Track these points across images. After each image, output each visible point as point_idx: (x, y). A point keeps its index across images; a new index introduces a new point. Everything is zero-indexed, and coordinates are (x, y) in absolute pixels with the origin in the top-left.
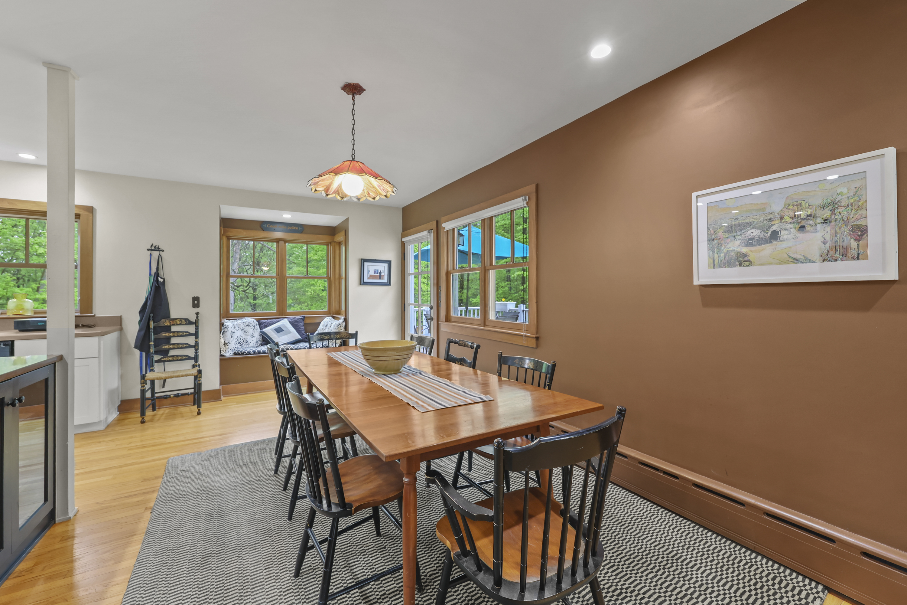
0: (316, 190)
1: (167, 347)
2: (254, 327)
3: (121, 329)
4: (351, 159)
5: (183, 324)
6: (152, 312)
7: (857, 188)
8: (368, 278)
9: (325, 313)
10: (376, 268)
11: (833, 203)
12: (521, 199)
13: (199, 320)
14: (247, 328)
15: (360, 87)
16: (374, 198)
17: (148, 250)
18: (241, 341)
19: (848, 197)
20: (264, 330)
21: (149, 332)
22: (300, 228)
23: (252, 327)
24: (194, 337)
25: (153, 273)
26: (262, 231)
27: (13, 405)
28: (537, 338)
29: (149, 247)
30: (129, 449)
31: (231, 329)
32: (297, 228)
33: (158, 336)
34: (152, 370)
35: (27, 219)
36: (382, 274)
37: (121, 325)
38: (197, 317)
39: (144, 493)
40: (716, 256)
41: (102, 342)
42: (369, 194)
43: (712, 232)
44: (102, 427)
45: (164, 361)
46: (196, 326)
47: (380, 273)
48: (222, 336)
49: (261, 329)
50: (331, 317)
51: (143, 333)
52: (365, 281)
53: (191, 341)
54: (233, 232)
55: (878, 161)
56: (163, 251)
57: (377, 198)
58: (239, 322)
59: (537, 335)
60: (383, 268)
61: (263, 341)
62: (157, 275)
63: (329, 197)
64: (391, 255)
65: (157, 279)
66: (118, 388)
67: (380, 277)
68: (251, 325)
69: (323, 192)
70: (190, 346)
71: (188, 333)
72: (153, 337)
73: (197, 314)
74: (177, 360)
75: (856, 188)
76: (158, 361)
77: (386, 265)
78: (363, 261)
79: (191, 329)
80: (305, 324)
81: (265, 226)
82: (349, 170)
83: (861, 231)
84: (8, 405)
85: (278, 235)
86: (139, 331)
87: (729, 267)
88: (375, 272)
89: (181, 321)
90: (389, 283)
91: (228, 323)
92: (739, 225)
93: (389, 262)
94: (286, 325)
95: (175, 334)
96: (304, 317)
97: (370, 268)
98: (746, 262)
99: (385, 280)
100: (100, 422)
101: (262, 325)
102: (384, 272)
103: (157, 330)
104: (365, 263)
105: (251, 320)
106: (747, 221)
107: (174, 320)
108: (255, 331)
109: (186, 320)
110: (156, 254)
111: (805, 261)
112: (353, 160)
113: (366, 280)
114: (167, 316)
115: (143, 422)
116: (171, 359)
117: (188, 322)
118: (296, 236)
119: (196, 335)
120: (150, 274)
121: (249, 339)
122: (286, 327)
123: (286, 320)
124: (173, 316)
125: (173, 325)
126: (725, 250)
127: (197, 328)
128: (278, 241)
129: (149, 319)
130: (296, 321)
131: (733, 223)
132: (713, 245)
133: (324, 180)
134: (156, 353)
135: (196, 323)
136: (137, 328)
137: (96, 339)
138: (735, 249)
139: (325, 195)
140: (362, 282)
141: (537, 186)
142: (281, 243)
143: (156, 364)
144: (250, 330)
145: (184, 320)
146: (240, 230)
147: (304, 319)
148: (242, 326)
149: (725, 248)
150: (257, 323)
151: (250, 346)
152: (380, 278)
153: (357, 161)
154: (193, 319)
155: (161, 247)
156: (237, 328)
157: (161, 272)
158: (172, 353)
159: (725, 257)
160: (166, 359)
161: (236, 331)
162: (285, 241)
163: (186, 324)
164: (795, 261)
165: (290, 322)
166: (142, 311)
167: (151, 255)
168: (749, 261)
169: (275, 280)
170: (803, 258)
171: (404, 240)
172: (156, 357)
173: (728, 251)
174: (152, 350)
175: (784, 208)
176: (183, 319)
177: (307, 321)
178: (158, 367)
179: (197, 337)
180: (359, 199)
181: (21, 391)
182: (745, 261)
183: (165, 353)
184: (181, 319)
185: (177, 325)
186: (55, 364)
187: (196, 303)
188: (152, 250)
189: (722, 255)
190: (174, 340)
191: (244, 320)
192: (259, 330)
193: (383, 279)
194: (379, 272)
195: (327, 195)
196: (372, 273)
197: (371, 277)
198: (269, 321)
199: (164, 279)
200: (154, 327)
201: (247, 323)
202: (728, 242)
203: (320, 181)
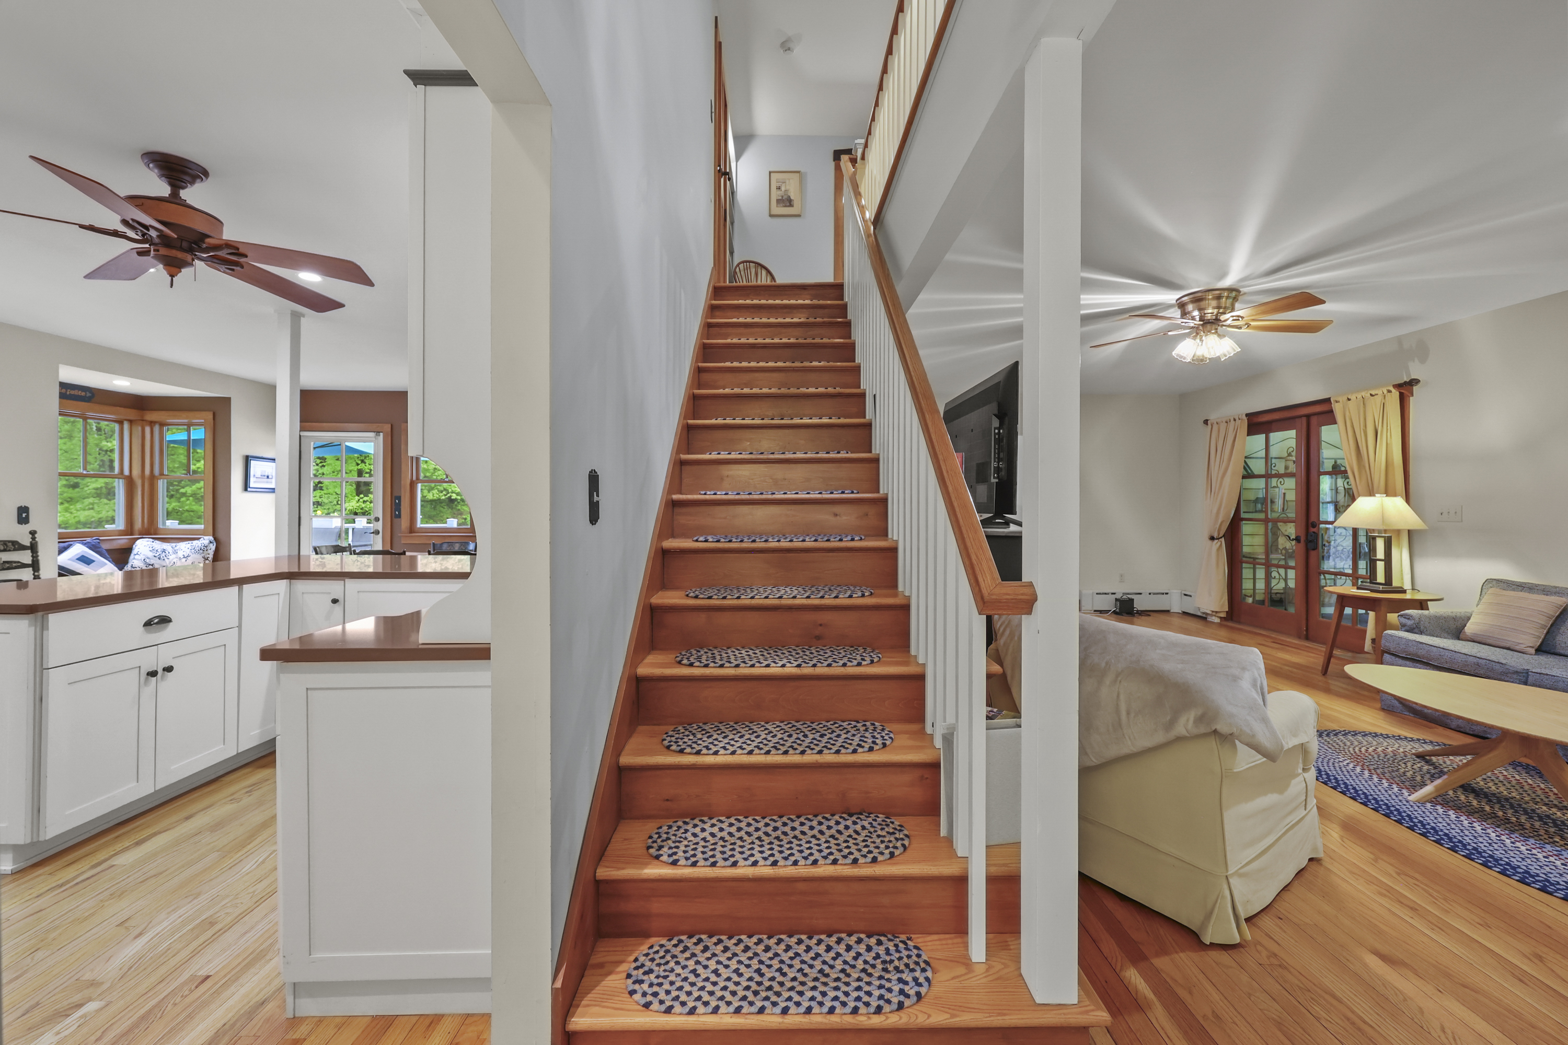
5: (10, 551)
13: (36, 543)
22: (88, 394)
24: (31, 569)
38: (34, 538)
46: (32, 552)
71: (19, 564)
73: (31, 533)
79: (25, 557)
89: (6, 544)
109: (14, 543)
117: (18, 546)
119: (34, 565)
127: (35, 556)
135: (33, 548)
145: (10, 544)
154: (26, 541)
163: (15, 550)
176: (9, 541)
179: (36, 570)
187: (23, 515)
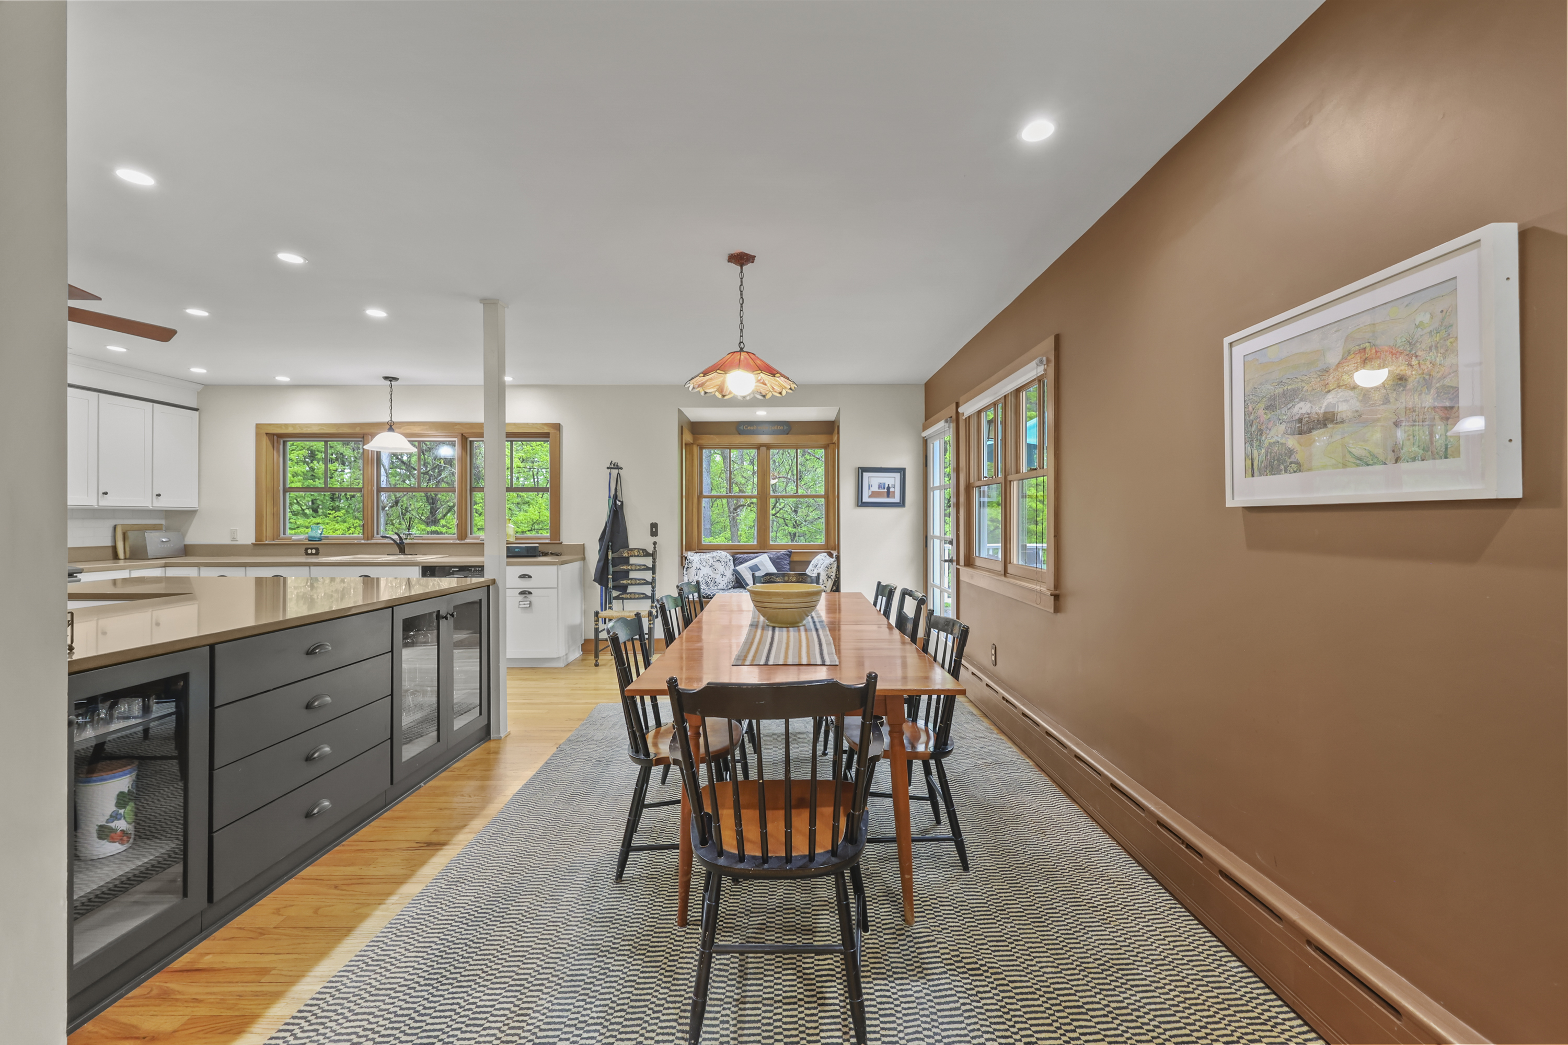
0: (706, 393)
1: (625, 582)
2: (726, 563)
3: (584, 559)
4: (739, 349)
5: (641, 556)
6: (611, 540)
7: (1445, 312)
8: (870, 497)
9: (820, 547)
10: (882, 481)
11: (1410, 344)
12: (1034, 363)
13: (656, 551)
14: (717, 565)
15: (747, 255)
16: (780, 393)
17: (608, 468)
18: (709, 580)
19: (1431, 331)
20: (739, 568)
21: (608, 563)
23: (723, 563)
24: (651, 571)
25: (612, 496)
26: (738, 436)
27: (446, 618)
28: (1056, 597)
29: (609, 466)
30: (573, 690)
31: (695, 565)
32: (782, 428)
33: (617, 569)
34: (610, 608)
35: (512, 442)
36: (892, 490)
37: (584, 554)
38: (655, 548)
39: (562, 731)
40: (1255, 453)
41: (560, 572)
42: (773, 388)
43: (1251, 408)
44: (562, 665)
45: (623, 599)
46: (653, 558)
47: (889, 488)
48: (685, 573)
49: (735, 567)
50: (826, 554)
51: (602, 563)
52: (864, 501)
53: (648, 576)
54: (706, 439)
55: (1472, 254)
56: (621, 468)
57: (784, 393)
58: (707, 556)
59: (1057, 592)
60: (892, 480)
61: (737, 582)
62: (616, 497)
63: (726, 397)
64: (906, 459)
65: (616, 502)
66: (580, 625)
67: (889, 494)
68: (722, 561)
69: (717, 394)
70: (647, 583)
71: (645, 567)
72: (611, 569)
73: (655, 543)
74: (635, 599)
75: (1442, 311)
76: (617, 598)
77: (897, 476)
78: (860, 471)
79: (648, 562)
80: (791, 563)
81: (741, 428)
82: (739, 365)
83: (1450, 399)
84: (443, 618)
85: (764, 439)
86: (599, 561)
87: (1272, 474)
88: (879, 487)
90: (902, 504)
91: (693, 557)
92: (1284, 394)
93: (902, 471)
94: (765, 563)
95: (633, 568)
96: (791, 552)
97: (873, 481)
98: (1293, 465)
99: (897, 499)
100: (559, 658)
101: (737, 562)
102: (894, 486)
103: (615, 562)
104: (864, 474)
105: (723, 554)
106: (1294, 386)
107: (632, 550)
108: (727, 568)
109: (644, 550)
110: (615, 472)
111: (1371, 462)
112: (742, 350)
113: (866, 499)
114: (626, 545)
115: (597, 665)
116: (628, 596)
117: (646, 554)
118: (781, 439)
119: (653, 569)
120: (610, 497)
121: (719, 579)
122: (764, 565)
123: (765, 555)
124: (631, 547)
125: (632, 556)
126: (1266, 444)
127: (654, 562)
128: (758, 447)
129: (608, 549)
130: (778, 558)
131: (1277, 392)
132: (1251, 434)
133: (711, 379)
134: (615, 588)
135: (653, 555)
136: (597, 557)
137: (555, 567)
138: (1279, 440)
139: (720, 396)
140: (861, 504)
141: (1057, 338)
142: (763, 449)
143: (614, 601)
144: (720, 568)
146: (712, 436)
147: (790, 554)
148: (711, 562)
149: (1266, 438)
150: (731, 558)
151: (719, 587)
152: (888, 496)
153: (747, 352)
154: (651, 551)
155: (620, 465)
156: (704, 564)
157: (619, 493)
158: (631, 589)
159: (1266, 456)
160: (624, 596)
161: (702, 568)
162: (769, 447)
163: (644, 556)
164: (1358, 462)
165: (770, 558)
166: (601, 539)
167: (610, 474)
168: (1298, 463)
169: (755, 500)
170: (1368, 455)
171: (924, 434)
172: (615, 593)
173: (1270, 444)
174: (610, 585)
175: (1343, 359)
176: (641, 550)
177: (796, 558)
178: (616, 604)
179: (654, 573)
180: (764, 396)
181: (455, 607)
182: (1291, 463)
183: (624, 589)
184: (639, 550)
185: (635, 556)
186: (488, 587)
187: (654, 529)
188: (611, 468)
189: (1263, 451)
190: (633, 575)
191: (715, 553)
192: (732, 567)
193: (894, 497)
194: (887, 486)
195: (724, 396)
196: (875, 488)
197: (874, 494)
198: (746, 555)
199: (622, 503)
200: (613, 558)
201: (718, 558)
202: (1269, 427)
203: (707, 381)
